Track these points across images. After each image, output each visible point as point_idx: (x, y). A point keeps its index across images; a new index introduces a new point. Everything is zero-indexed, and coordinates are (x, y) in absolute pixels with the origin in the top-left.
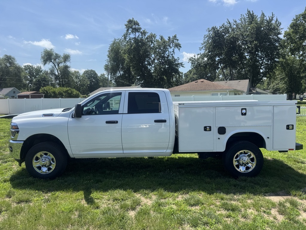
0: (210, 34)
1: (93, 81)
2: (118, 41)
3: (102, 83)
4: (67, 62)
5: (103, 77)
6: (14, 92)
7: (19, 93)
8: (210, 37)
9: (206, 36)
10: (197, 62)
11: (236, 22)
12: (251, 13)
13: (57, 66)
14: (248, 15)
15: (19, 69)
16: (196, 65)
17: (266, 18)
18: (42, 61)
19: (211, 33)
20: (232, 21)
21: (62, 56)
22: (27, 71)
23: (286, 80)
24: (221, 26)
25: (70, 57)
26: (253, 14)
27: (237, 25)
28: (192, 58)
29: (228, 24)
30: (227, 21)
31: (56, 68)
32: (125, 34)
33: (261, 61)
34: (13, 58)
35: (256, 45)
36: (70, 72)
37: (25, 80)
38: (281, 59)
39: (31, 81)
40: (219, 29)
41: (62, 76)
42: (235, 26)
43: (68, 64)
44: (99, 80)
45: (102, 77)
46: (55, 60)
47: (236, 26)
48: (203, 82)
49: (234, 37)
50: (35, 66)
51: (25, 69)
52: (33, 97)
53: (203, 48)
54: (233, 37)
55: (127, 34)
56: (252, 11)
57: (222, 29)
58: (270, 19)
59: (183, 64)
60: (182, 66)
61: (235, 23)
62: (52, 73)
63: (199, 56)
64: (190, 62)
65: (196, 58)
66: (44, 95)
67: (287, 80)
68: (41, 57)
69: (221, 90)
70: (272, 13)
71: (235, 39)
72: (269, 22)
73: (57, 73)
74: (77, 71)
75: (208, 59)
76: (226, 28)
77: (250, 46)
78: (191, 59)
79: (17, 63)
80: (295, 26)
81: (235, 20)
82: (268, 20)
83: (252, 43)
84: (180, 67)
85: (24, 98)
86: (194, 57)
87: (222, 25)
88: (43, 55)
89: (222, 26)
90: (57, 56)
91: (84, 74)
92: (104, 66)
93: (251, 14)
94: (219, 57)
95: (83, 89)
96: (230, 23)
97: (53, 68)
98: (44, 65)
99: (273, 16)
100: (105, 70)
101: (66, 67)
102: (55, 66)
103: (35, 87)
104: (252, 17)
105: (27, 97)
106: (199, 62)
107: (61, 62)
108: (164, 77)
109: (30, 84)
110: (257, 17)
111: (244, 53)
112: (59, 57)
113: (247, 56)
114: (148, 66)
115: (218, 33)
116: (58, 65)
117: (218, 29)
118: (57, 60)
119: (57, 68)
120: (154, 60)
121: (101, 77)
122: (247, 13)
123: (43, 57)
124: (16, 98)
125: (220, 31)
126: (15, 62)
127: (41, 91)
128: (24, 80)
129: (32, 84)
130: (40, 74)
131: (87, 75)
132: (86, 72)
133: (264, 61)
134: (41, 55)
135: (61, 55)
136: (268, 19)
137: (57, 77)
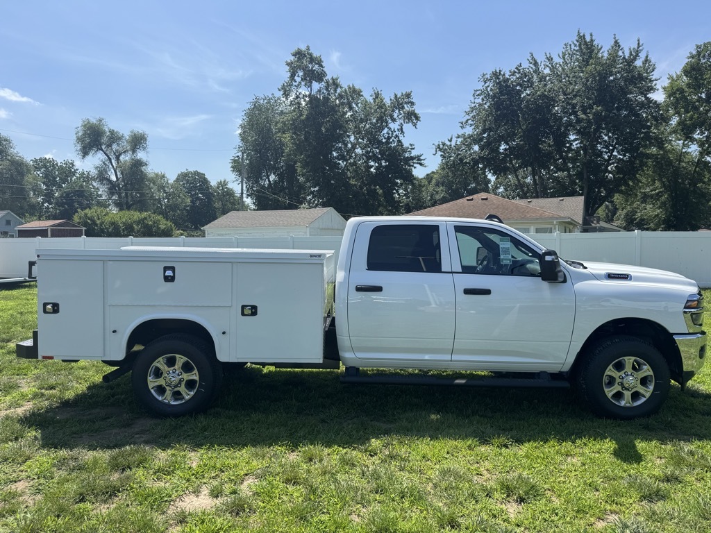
0: (489, 89)
1: (199, 199)
2: (265, 101)
3: (220, 203)
4: (138, 150)
5: (223, 189)
6: (8, 223)
7: (20, 225)
8: (489, 94)
9: (478, 93)
10: (455, 154)
11: (552, 59)
12: (588, 39)
13: (113, 162)
14: (578, 44)
15: (20, 166)
16: (454, 161)
17: (623, 53)
18: (79, 148)
19: (490, 84)
20: (541, 59)
21: (128, 138)
22: (39, 173)
23: (663, 199)
24: (513, 69)
25: (146, 140)
26: (592, 41)
27: (553, 69)
28: (444, 144)
29: (531, 65)
30: (530, 59)
31: (112, 164)
32: (286, 84)
33: (607, 153)
34: (6, 140)
35: (597, 114)
36: (145, 175)
37: (34, 194)
38: (654, 150)
39: (48, 196)
40: (510, 76)
41: (125, 185)
42: (547, 71)
43: (141, 155)
44: (214, 196)
45: (221, 188)
46: (109, 146)
47: (550, 69)
48: (486, 199)
49: (545, 95)
50: (60, 161)
51: (36, 168)
52: (57, 233)
53: (470, 122)
54: (543, 96)
55: (291, 85)
56: (591, 35)
57: (514, 77)
58: (631, 54)
59: (421, 158)
60: (421, 164)
61: (548, 64)
62: (102, 176)
63: (460, 140)
64: (439, 153)
65: (453, 143)
66: (84, 229)
67: (667, 198)
68: (75, 138)
69: (537, 219)
70: (639, 41)
71: (548, 100)
72: (630, 62)
73: (113, 178)
74: (160, 173)
75: (482, 148)
76: (525, 74)
77: (584, 116)
78: (441, 146)
79: (15, 151)
80: (694, 71)
81: (548, 56)
82: (626, 57)
83: (588, 111)
84: (415, 165)
85: (35, 236)
86: (448, 143)
87: (517, 68)
88: (80, 134)
89: (516, 70)
90: (114, 138)
91: (178, 180)
92: (231, 161)
93: (585, 42)
94: (508, 144)
95: (174, 215)
96: (536, 64)
97: (105, 164)
98: (84, 157)
99: (641, 48)
100: (234, 171)
101: (138, 164)
102: (110, 159)
103: (58, 211)
104: (587, 49)
105: (43, 233)
106: (459, 154)
107: (125, 152)
108: (376, 190)
109: (46, 205)
110: (600, 49)
111: (567, 135)
112: (120, 138)
113: (575, 140)
114: (341, 162)
115: (507, 86)
116: (118, 158)
117: (507, 76)
118: (115, 147)
119: (114, 165)
120: (354, 147)
121: (218, 188)
122: (577, 41)
123: (80, 140)
124: (12, 236)
125: (512, 82)
126: (11, 151)
127: (76, 218)
128: (32, 193)
129: (50, 204)
130: (71, 179)
131: (184, 184)
132: (183, 177)
133: (615, 153)
134: (76, 134)
135: (125, 135)
136: (627, 55)
137: (113, 188)
